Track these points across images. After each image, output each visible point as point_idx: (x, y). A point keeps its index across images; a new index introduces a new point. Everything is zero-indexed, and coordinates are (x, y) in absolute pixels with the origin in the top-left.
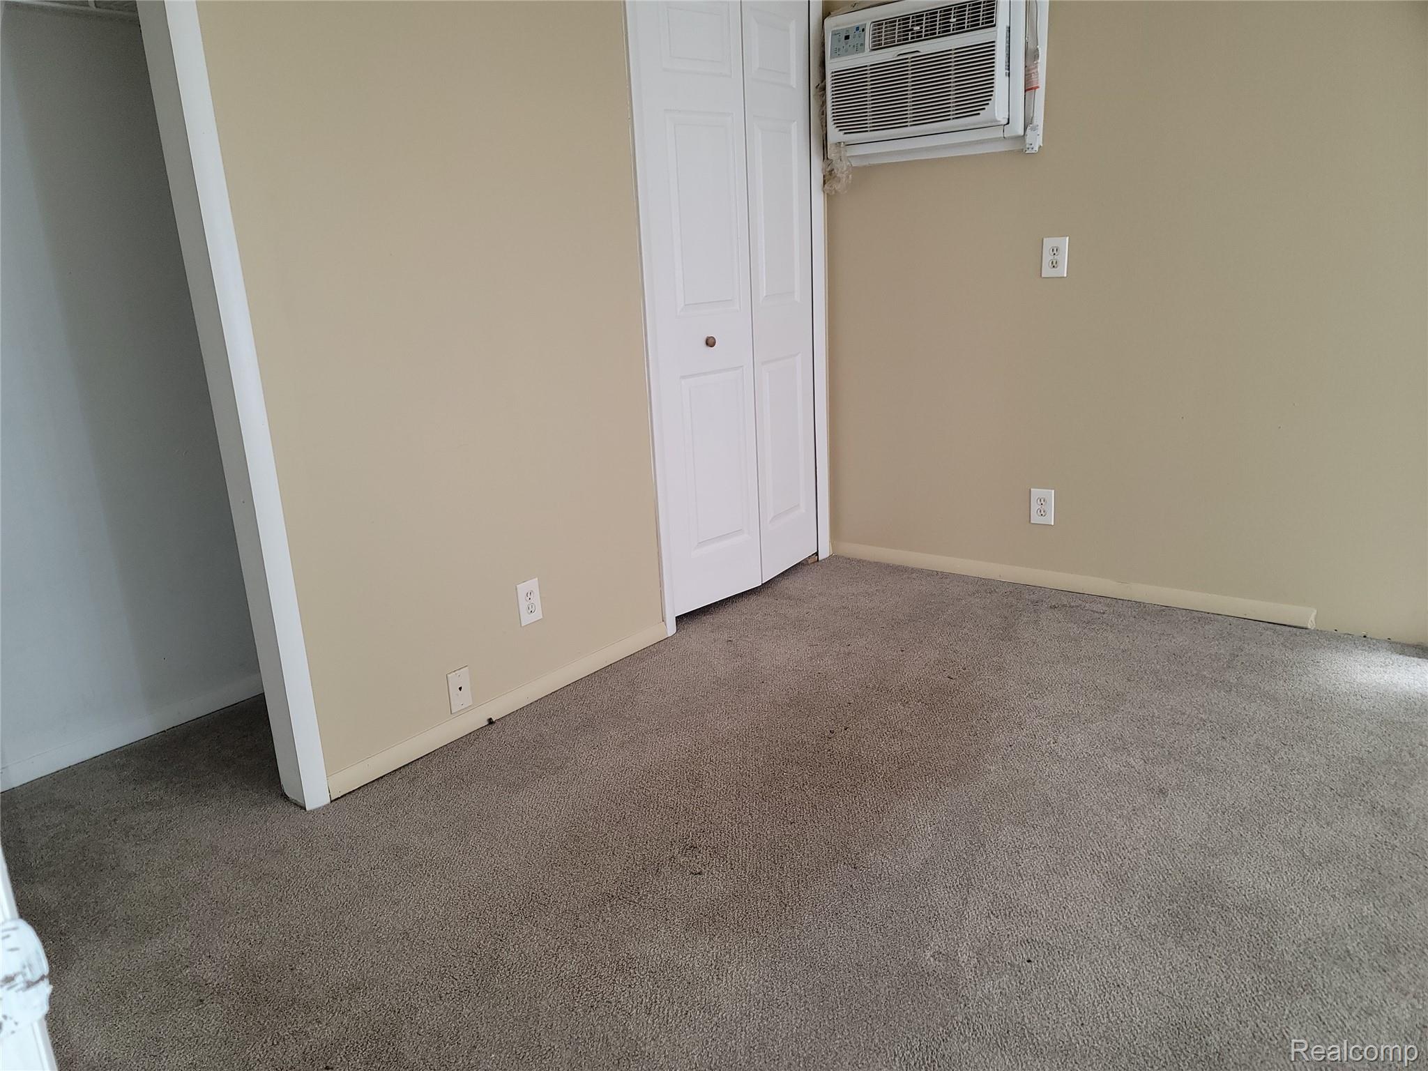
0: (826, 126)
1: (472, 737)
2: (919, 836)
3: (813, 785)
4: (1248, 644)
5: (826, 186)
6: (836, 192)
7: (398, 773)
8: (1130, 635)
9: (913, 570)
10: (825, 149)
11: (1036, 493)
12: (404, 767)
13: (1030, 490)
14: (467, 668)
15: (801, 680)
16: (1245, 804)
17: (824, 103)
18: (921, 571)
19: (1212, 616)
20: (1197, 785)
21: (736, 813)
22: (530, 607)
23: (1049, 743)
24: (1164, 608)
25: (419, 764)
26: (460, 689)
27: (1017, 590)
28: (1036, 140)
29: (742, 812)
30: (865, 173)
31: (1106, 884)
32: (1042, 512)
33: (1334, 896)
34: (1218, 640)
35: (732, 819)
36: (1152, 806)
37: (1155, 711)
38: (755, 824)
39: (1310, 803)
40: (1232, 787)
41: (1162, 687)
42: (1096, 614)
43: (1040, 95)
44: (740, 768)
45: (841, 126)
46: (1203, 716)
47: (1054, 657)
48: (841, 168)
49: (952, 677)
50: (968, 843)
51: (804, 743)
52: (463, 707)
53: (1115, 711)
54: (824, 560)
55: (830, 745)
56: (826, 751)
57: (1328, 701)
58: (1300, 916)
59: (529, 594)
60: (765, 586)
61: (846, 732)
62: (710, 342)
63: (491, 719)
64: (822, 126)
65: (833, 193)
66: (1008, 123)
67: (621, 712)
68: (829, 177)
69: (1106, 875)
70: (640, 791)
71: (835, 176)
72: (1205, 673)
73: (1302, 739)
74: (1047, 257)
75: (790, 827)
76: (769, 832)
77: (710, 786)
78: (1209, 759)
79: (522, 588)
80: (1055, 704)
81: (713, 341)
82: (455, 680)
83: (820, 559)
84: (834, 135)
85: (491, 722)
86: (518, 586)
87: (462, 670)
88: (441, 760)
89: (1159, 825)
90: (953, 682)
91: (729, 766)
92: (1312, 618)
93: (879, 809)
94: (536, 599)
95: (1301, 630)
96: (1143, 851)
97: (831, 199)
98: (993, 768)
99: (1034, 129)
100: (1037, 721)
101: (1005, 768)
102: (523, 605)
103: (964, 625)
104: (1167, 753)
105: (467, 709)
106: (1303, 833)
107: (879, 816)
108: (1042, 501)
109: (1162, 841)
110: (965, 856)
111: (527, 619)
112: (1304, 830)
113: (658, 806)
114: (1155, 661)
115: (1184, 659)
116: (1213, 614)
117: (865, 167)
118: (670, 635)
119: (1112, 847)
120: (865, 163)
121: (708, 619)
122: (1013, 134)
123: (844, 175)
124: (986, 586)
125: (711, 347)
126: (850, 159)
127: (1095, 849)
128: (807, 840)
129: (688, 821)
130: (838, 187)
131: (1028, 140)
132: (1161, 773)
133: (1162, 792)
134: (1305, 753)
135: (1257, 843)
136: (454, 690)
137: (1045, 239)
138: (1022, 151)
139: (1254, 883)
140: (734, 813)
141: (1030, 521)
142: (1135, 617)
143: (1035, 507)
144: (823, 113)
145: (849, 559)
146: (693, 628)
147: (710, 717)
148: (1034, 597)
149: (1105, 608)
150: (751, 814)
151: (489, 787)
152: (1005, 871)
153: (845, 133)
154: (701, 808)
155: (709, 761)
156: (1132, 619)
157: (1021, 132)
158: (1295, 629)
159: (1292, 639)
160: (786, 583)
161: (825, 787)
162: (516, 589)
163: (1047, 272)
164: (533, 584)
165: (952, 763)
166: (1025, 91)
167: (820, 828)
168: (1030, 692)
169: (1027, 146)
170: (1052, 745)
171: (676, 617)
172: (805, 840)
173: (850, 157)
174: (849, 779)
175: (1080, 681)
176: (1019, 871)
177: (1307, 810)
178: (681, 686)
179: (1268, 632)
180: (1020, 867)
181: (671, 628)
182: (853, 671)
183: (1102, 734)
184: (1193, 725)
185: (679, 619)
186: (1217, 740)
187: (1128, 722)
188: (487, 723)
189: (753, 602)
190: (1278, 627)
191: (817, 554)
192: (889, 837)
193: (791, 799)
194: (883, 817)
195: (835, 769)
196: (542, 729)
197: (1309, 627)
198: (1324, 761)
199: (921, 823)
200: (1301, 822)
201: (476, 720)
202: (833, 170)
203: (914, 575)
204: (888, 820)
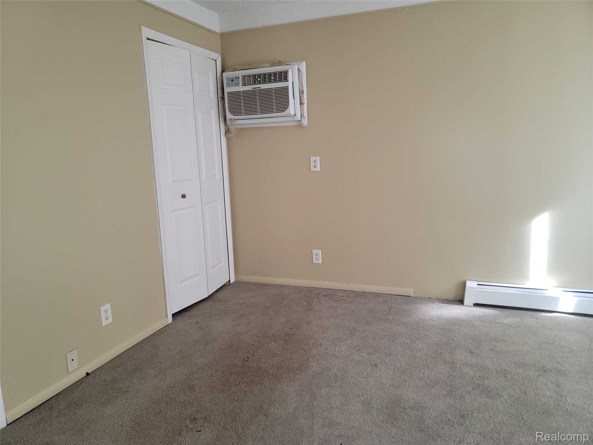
0: (225, 112)
1: (79, 383)
2: (290, 398)
3: (243, 382)
4: (394, 304)
5: (226, 135)
6: (231, 137)
7: (42, 406)
8: (354, 304)
9: (269, 285)
10: (225, 120)
11: (314, 251)
12: (45, 402)
13: (312, 251)
14: (76, 349)
15: (231, 337)
16: (404, 366)
17: (224, 104)
18: (272, 285)
19: (380, 294)
20: (387, 361)
21: (212, 400)
22: (107, 317)
23: (333, 351)
24: (363, 292)
25: (53, 400)
26: (73, 360)
27: (310, 290)
28: (305, 122)
29: (215, 399)
30: (242, 130)
31: (363, 406)
32: (317, 259)
33: (440, 398)
34: (384, 304)
35: (211, 403)
36: (373, 372)
37: (368, 333)
38: (221, 404)
39: (425, 362)
40: (399, 360)
41: (368, 324)
42: (340, 297)
43: (305, 106)
44: (211, 380)
45: (231, 112)
46: (384, 333)
47: (328, 316)
48: (232, 128)
49: (292, 328)
50: (310, 398)
51: (236, 364)
52: (74, 368)
53: (354, 335)
54: (232, 283)
55: (248, 364)
56: (246, 366)
57: (423, 323)
58: (430, 408)
59: (106, 311)
60: (209, 297)
61: (253, 357)
62: (184, 196)
63: (88, 373)
64: (224, 112)
65: (230, 138)
66: (295, 115)
67: (152, 361)
68: (227, 131)
69: (363, 403)
70: (167, 397)
71: (230, 131)
72: (382, 317)
73: (417, 338)
74: (312, 164)
75: (236, 403)
76: (228, 406)
77: (199, 390)
78: (389, 350)
79: (103, 309)
80: (332, 335)
81: (185, 196)
82: (70, 356)
83: (231, 283)
84: (229, 116)
85: (88, 374)
86: (101, 308)
87: (73, 351)
88: (64, 396)
89: (377, 379)
90: (292, 330)
91: (206, 379)
92: (412, 293)
93: (272, 389)
94: (109, 313)
95: (409, 297)
96: (374, 390)
97: (228, 140)
98: (314, 365)
99: (304, 118)
100: (327, 343)
101: (318, 364)
102: (103, 316)
103: (293, 306)
104: (375, 350)
105: (76, 369)
106: (425, 375)
107: (273, 392)
108: (317, 255)
109: (379, 385)
110: (309, 404)
111: (105, 323)
112: (425, 373)
113: (176, 402)
114: (364, 314)
115: (374, 312)
116: (380, 293)
117: (241, 128)
118: (170, 323)
119: (363, 391)
120: (242, 127)
121: (186, 314)
122: (297, 120)
123: (234, 131)
124: (298, 289)
125: (184, 198)
126: (236, 125)
127: (357, 393)
128: (245, 407)
129: (191, 407)
130: (232, 135)
131: (303, 122)
132: (374, 358)
133: (376, 365)
134: (419, 344)
135: (411, 381)
136: (69, 361)
137: (311, 157)
138: (300, 126)
139: (413, 397)
140: (211, 400)
141: (313, 262)
142: (354, 297)
143: (314, 257)
144: (224, 107)
145: (243, 282)
146: (179, 318)
147: (194, 358)
148: (317, 292)
149: (343, 294)
150: (219, 400)
151: (91, 406)
152: (326, 407)
153: (234, 115)
154: (196, 400)
155: (196, 378)
156: (353, 298)
157: (300, 119)
158: (407, 297)
159: (407, 301)
160: (218, 295)
161: (248, 383)
162: (100, 310)
163: (313, 169)
164: (108, 306)
165: (298, 365)
166: (300, 104)
167: (250, 401)
168: (322, 331)
169: (303, 124)
170: (334, 352)
171: (172, 314)
172: (244, 408)
173: (236, 124)
174: (258, 378)
175: (339, 325)
176: (331, 406)
177: (424, 366)
178: (178, 345)
179: (399, 299)
180: (331, 405)
181: (170, 320)
182: (252, 330)
183: (351, 345)
184: (381, 338)
185: (173, 315)
186: (390, 342)
187: (359, 339)
188: (86, 375)
189: (205, 304)
190: (402, 297)
191: (229, 281)
192: (278, 400)
193: (235, 390)
194: (274, 392)
195: (252, 374)
196: (115, 374)
197: (412, 296)
198: (426, 346)
199: (290, 392)
200: (423, 371)
201: (80, 374)
202: (229, 129)
203: (270, 287)
204: (277, 393)
